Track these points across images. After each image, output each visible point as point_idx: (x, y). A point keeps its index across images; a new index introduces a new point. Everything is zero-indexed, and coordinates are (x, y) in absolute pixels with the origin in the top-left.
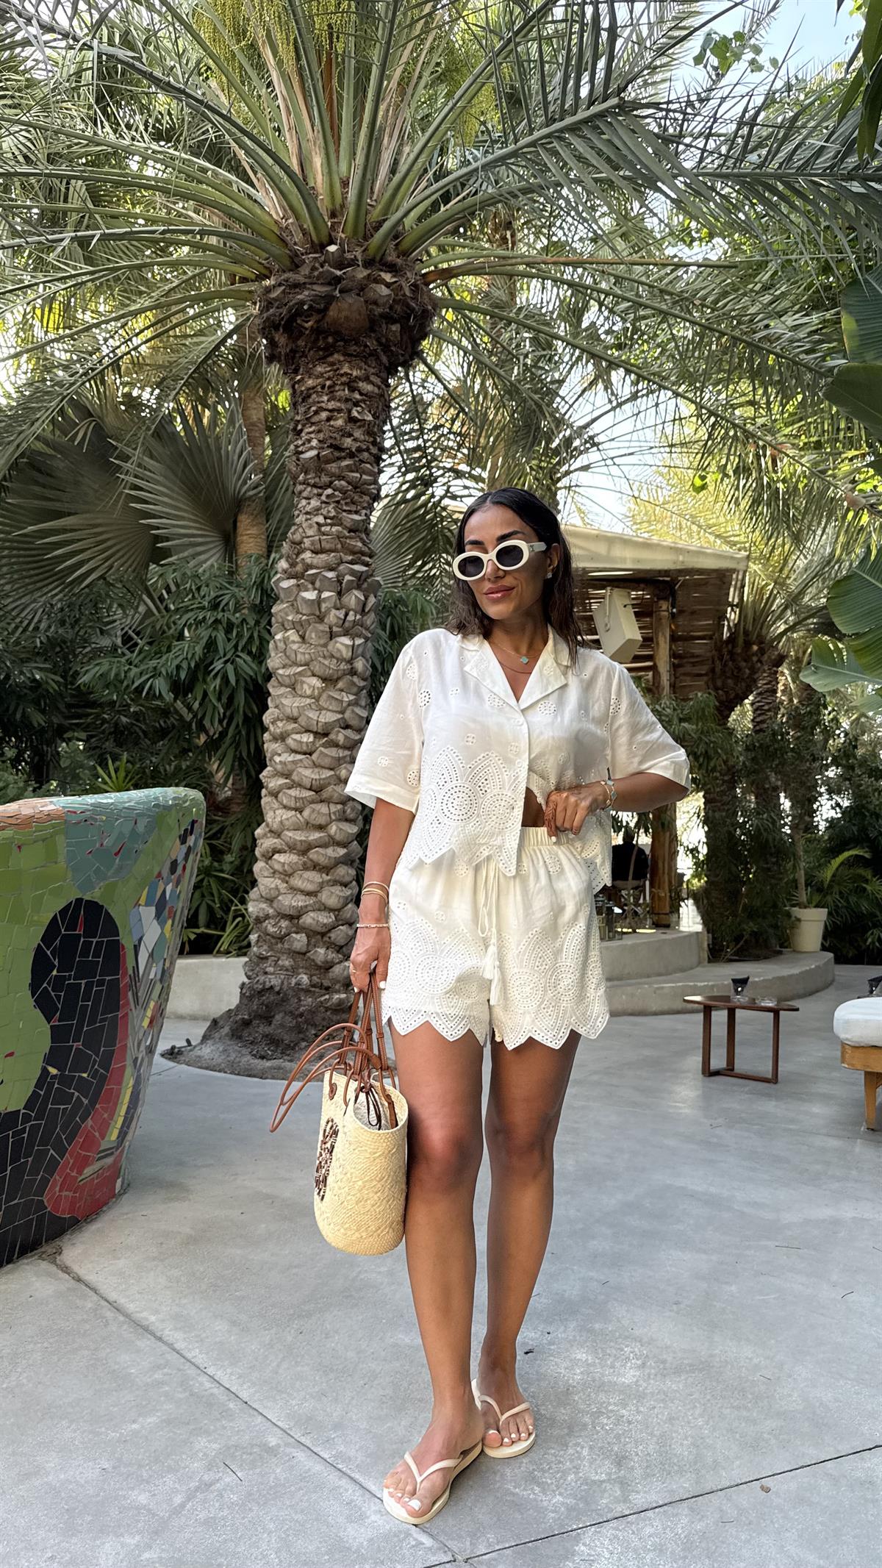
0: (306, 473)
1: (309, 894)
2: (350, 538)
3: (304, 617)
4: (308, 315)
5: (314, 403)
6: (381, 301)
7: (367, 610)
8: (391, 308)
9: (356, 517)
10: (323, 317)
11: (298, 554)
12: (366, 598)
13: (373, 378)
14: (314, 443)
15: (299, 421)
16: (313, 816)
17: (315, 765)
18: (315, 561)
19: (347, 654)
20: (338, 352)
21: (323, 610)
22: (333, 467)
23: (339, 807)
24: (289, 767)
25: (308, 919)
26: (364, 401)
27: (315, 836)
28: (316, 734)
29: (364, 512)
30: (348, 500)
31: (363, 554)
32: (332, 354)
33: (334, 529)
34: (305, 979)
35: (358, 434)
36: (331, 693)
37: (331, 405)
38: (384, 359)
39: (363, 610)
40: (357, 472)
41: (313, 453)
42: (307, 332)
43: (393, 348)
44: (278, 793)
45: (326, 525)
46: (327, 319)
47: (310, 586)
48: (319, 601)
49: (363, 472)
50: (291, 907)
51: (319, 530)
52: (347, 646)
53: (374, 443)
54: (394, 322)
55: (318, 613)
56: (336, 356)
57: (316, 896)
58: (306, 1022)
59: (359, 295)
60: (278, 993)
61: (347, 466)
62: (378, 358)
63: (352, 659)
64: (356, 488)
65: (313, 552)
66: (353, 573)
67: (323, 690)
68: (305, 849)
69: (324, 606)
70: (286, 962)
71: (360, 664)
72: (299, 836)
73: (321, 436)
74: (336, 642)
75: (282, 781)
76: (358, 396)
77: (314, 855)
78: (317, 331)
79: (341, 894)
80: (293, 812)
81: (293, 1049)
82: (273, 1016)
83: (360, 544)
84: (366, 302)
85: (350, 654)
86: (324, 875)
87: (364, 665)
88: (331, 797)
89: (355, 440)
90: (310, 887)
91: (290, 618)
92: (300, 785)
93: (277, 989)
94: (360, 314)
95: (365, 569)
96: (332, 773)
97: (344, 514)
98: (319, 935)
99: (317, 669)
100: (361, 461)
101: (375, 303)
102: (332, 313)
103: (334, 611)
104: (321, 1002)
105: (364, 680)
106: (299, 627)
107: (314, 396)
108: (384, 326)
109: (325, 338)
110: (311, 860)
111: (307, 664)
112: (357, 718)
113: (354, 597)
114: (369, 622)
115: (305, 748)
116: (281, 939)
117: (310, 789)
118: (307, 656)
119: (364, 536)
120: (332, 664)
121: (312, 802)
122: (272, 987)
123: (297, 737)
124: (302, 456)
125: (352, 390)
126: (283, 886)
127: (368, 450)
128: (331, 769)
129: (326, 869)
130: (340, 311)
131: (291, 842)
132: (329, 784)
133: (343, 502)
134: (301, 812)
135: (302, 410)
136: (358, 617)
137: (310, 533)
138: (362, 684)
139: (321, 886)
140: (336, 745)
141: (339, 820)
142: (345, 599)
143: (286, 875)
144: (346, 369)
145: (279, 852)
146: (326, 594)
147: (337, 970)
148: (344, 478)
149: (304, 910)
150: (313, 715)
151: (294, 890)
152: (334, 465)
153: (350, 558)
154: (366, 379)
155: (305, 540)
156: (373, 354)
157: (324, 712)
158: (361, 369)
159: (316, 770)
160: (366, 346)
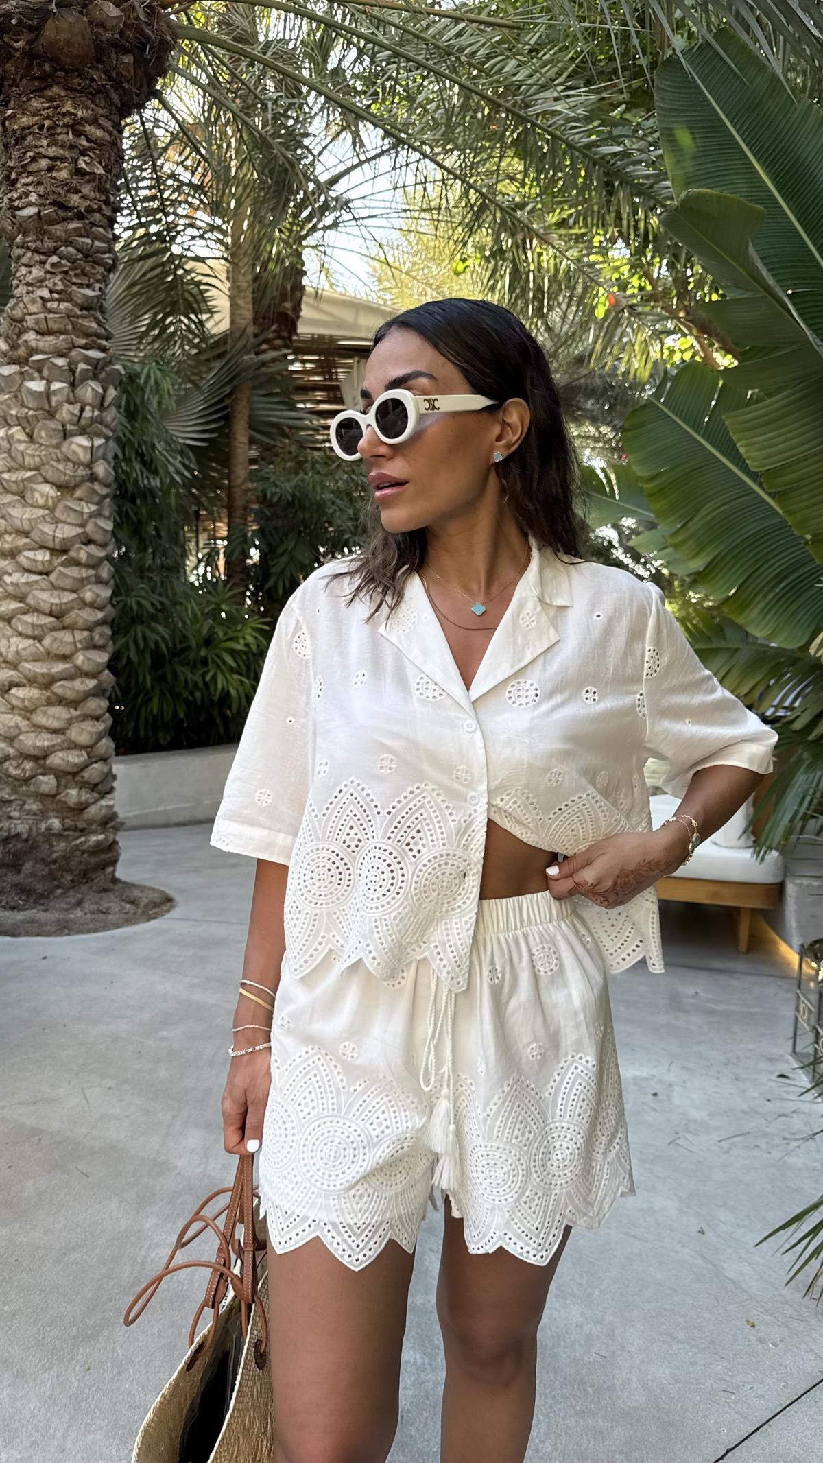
0: (24, 234)
1: (55, 731)
2: (82, 317)
3: (31, 413)
4: (17, 32)
5: (31, 147)
6: (109, 24)
7: (106, 404)
8: (121, 33)
9: (89, 292)
10: (37, 36)
11: (19, 335)
12: (105, 391)
13: (102, 121)
14: (33, 198)
15: (12, 168)
16: (55, 646)
17: (54, 587)
18: (41, 344)
19: (84, 457)
20: (57, 84)
21: (53, 404)
22: (58, 229)
23: (86, 634)
24: (23, 589)
25: (56, 760)
26: (93, 149)
27: (59, 667)
28: (53, 551)
29: (97, 286)
30: (78, 271)
31: (99, 336)
32: (49, 87)
33: (63, 306)
34: (56, 823)
35: (87, 190)
36: (68, 504)
37: (52, 151)
38: (115, 98)
39: (102, 404)
40: (88, 237)
41: (31, 211)
42: (17, 54)
43: (126, 85)
44: (12, 618)
45: (53, 300)
46: (41, 40)
47: (36, 375)
48: (48, 394)
49: (95, 238)
50: (35, 747)
51: (45, 307)
52: (84, 448)
53: (107, 202)
54: (127, 51)
55: (47, 407)
56: (55, 89)
57: (64, 733)
58: (61, 868)
59: (81, 12)
60: (26, 840)
61: (75, 229)
62: (107, 96)
63: (92, 462)
64: (86, 256)
65: (38, 332)
66: (87, 360)
67: (59, 499)
68: (47, 683)
69: (54, 399)
70: (33, 806)
71: (101, 469)
72: (40, 668)
73: (41, 190)
74: (72, 443)
75: (14, 605)
76: (85, 143)
77: (58, 688)
78: (31, 55)
79: (94, 730)
80: (31, 641)
81: (47, 897)
82: (23, 864)
83: (94, 325)
84: (91, 23)
85: (89, 457)
86: (72, 710)
87: (106, 470)
88: (76, 623)
89: (84, 197)
90: (56, 724)
91: (13, 412)
92: (37, 610)
93: (25, 836)
94: (83, 38)
95: (101, 355)
96: (74, 596)
97: (74, 288)
98: (71, 775)
99: (50, 474)
100: (93, 224)
101: (102, 25)
102: (49, 31)
103: (66, 406)
104: (77, 846)
105: (107, 486)
106: (25, 424)
107: (30, 138)
108: (113, 55)
109: (40, 65)
110: (56, 695)
111: (37, 469)
112: (101, 532)
113: (90, 390)
114: (109, 419)
115: (40, 568)
116: (26, 781)
117: (50, 615)
118: (37, 459)
119: (99, 315)
120: (69, 469)
121: (54, 629)
122: (18, 835)
123: (30, 554)
124: (18, 213)
125: (78, 134)
126: (23, 724)
127: (99, 210)
128: (74, 591)
129: (73, 704)
130: (58, 31)
131: (30, 675)
132: (72, 609)
133: (71, 273)
134: (40, 641)
135: (15, 154)
136: (96, 413)
137: (33, 309)
138: (104, 491)
139: (70, 722)
140: (77, 563)
141: (86, 648)
142: (80, 391)
143: (27, 711)
144: (68, 107)
145: (17, 685)
146: (56, 386)
147: (93, 811)
148: (71, 244)
149: (53, 749)
150: (48, 529)
151: (38, 728)
152: (58, 227)
153: (83, 341)
154: (94, 122)
155: (27, 318)
156: (101, 90)
157: (60, 525)
158: (87, 108)
159: (56, 593)
160: (92, 80)
